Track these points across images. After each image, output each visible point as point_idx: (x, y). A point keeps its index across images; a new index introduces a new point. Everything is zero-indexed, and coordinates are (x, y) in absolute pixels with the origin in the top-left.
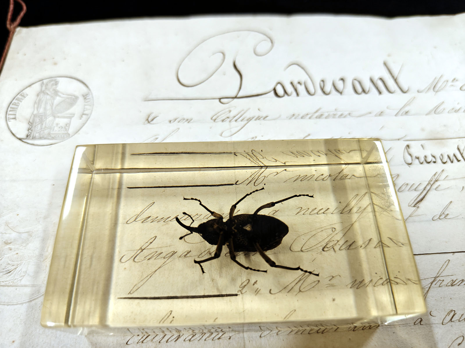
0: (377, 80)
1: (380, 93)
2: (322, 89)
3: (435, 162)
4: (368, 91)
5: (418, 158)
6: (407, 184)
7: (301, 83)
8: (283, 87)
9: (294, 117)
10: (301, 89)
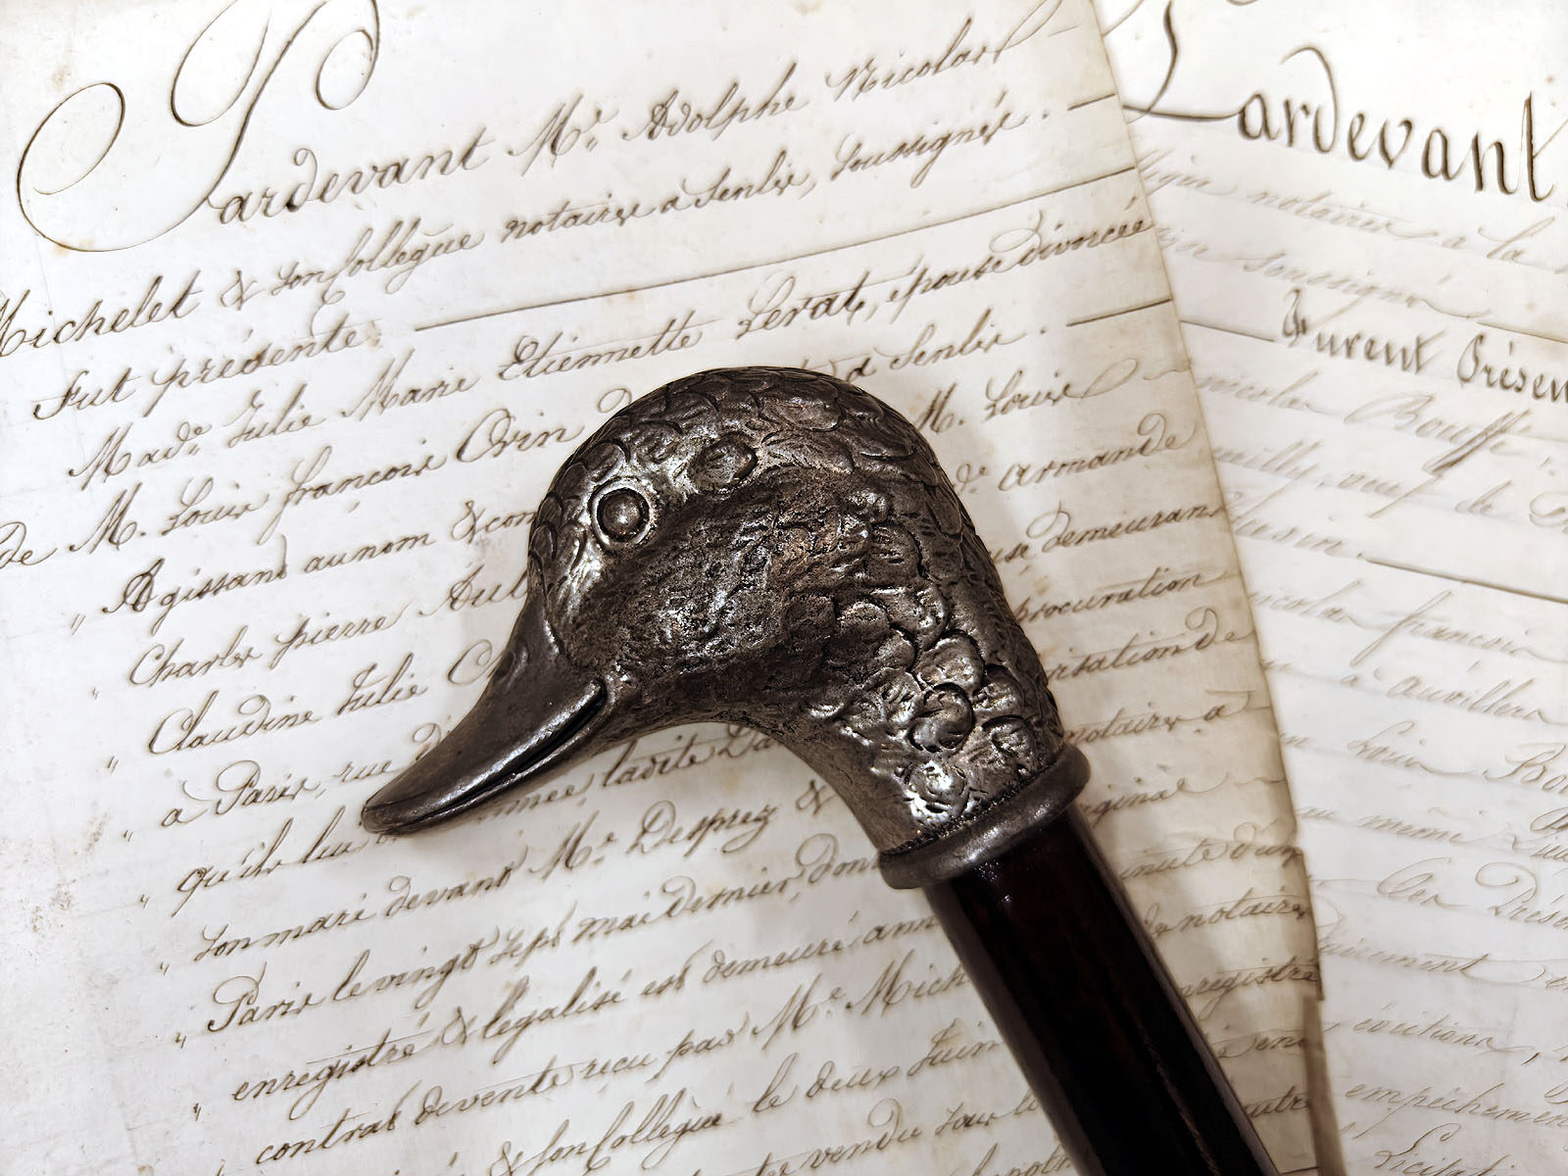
0: (1490, 147)
1: (1480, 185)
2: (1351, 141)
3: (1519, 390)
4: (1458, 173)
5: (1488, 370)
6: (1440, 423)
7: (1308, 108)
8: (1265, 111)
9: (1264, 200)
10: (1304, 125)
